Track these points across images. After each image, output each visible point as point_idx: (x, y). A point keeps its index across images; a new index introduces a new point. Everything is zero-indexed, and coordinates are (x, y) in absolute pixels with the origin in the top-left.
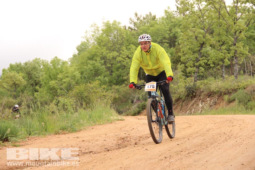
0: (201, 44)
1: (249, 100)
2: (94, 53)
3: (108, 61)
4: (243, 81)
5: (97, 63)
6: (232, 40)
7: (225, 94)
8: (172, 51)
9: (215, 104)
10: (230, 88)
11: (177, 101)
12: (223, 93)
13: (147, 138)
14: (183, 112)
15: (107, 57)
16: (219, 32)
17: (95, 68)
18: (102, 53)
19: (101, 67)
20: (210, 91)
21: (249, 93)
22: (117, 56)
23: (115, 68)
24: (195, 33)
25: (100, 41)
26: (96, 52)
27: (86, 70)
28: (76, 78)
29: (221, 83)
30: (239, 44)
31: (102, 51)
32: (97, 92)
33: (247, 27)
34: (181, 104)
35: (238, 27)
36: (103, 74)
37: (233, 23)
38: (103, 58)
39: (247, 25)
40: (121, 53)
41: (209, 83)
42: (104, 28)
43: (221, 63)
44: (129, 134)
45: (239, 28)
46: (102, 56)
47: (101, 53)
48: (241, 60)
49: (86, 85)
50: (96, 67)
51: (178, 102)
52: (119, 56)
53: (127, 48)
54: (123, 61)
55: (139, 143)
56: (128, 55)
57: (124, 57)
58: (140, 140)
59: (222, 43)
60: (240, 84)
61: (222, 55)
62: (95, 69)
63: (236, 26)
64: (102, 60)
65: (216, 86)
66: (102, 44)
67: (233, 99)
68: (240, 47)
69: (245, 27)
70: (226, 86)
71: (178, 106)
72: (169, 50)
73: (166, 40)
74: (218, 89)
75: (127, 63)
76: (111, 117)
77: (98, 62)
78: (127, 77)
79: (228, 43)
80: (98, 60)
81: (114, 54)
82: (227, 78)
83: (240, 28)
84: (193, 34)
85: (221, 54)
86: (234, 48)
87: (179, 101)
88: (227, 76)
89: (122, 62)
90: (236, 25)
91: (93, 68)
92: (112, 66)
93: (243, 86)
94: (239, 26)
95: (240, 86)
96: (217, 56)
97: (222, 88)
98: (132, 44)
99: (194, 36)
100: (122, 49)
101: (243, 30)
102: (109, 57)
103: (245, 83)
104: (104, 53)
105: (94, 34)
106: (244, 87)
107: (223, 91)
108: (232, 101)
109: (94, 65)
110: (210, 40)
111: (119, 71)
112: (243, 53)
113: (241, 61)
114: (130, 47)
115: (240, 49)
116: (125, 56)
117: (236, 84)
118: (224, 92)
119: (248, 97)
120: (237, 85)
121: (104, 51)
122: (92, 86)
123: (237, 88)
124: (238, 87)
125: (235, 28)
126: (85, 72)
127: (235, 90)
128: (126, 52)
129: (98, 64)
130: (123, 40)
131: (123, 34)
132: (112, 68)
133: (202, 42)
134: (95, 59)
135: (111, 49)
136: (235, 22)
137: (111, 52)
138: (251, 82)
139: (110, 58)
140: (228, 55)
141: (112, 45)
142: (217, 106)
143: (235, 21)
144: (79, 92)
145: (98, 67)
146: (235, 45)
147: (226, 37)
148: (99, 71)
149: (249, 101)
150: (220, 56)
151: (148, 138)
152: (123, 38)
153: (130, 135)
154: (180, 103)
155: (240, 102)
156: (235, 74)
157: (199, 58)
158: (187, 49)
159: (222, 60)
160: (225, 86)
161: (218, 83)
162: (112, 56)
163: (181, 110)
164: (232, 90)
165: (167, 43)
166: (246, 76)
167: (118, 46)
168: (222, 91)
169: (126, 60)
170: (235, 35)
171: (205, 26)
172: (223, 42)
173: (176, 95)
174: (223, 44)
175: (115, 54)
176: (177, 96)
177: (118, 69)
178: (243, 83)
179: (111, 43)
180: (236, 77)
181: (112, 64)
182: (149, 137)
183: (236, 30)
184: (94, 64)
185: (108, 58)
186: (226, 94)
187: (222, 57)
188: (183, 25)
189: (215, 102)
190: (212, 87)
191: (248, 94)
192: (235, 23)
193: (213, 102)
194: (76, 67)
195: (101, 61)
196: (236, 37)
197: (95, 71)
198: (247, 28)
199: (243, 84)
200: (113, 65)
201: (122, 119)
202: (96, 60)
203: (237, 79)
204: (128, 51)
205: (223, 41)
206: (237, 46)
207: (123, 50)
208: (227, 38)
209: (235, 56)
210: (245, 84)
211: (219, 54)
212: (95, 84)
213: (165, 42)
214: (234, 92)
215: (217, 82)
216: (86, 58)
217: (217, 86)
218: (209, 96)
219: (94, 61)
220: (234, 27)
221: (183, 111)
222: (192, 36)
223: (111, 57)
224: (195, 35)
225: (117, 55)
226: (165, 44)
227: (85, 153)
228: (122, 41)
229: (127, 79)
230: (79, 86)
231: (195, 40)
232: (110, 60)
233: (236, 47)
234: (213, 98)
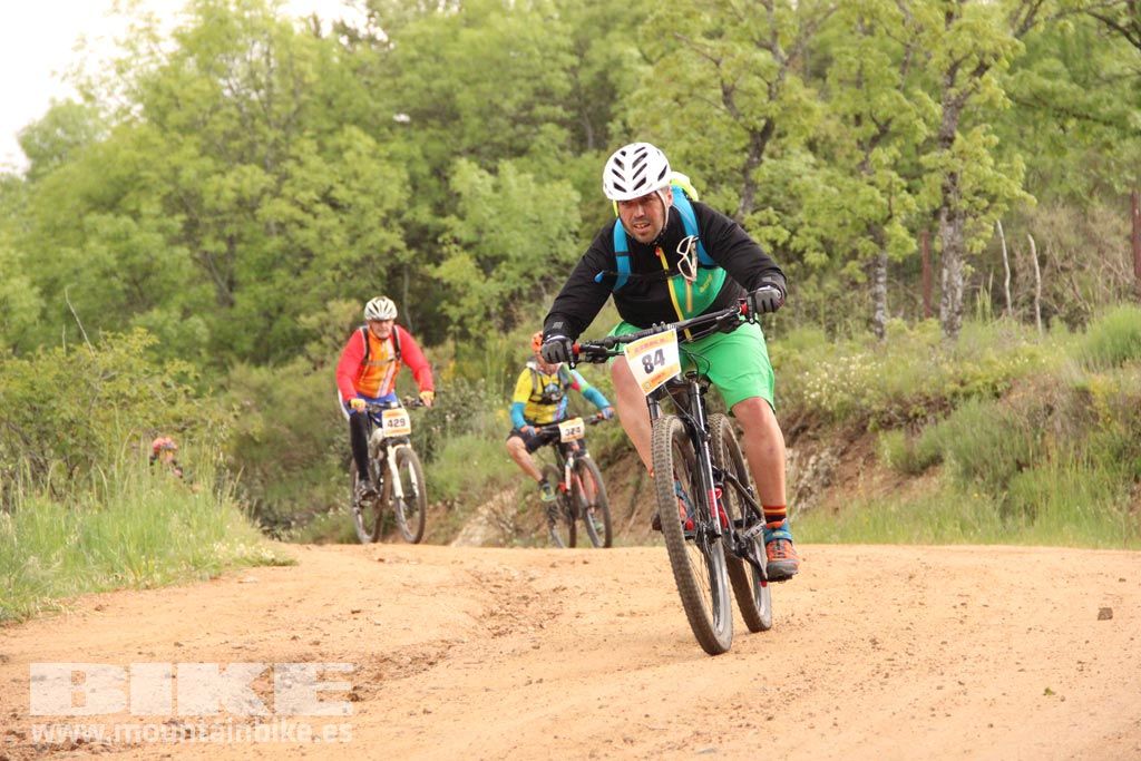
0: (753, 132)
1: (1018, 462)
2: (125, 172)
3: (209, 220)
4: (991, 354)
5: (141, 227)
6: (933, 115)
7: (888, 425)
8: (587, 169)
9: (827, 485)
10: (914, 390)
11: (609, 464)
12: (872, 420)
13: (424, 665)
14: (641, 527)
15: (205, 195)
16: (857, 63)
17: (128, 262)
18: (176, 170)
19: (165, 257)
20: (802, 406)
21: (1022, 421)
22: (264, 191)
23: (248, 264)
24: (721, 65)
25: (161, 100)
26: (140, 165)
27: (76, 272)
28: (16, 318)
29: (864, 362)
30: (969, 135)
31: (175, 159)
32: (135, 400)
33: (1017, 41)
34: (631, 478)
35: (967, 39)
36: (180, 298)
37: (941, 16)
38: (182, 201)
39: (1017, 29)
40: (285, 177)
41: (797, 361)
42: (191, 22)
43: (865, 244)
44: (317, 643)
45: (975, 45)
46: (170, 188)
47: (167, 173)
48: (983, 229)
49: (73, 356)
50: (134, 254)
51: (613, 469)
52: (277, 194)
53: (322, 149)
54: (302, 225)
55: (374, 693)
56: (331, 188)
57: (304, 196)
58: (379, 677)
59: (874, 130)
60: (969, 367)
61: (872, 202)
62: (131, 268)
63: (960, 29)
64: (171, 214)
65: (832, 376)
66: (175, 117)
67: (931, 452)
68: (978, 155)
69: (1009, 36)
70: (896, 380)
71: (616, 492)
72: (572, 166)
73: (554, 104)
74: (846, 397)
75: (323, 236)
76: (217, 546)
77: (148, 222)
78: (323, 315)
79: (906, 131)
80: (150, 215)
81: (246, 182)
82: (902, 332)
83: (979, 44)
84: (713, 73)
85: (866, 192)
86: (941, 163)
87: (622, 465)
88: (898, 322)
89: (294, 226)
90: (956, 23)
91: (118, 258)
92: (232, 254)
93: (991, 381)
94: (974, 32)
95: (974, 378)
96: (846, 203)
97: (869, 391)
98: (356, 122)
99: (716, 82)
100: (294, 151)
101: (996, 57)
102: (218, 198)
103: (1002, 366)
104: (189, 174)
105: (125, 54)
106: (994, 387)
107: (875, 407)
108: (924, 467)
109: (123, 245)
110: (808, 111)
111: (273, 282)
112: (991, 188)
113: (978, 239)
114: (340, 140)
115: (975, 167)
116: (313, 195)
117: (951, 372)
118: (883, 413)
119: (1017, 444)
120: (956, 373)
121: (189, 162)
122: (106, 359)
123: (955, 394)
124: (963, 384)
125: (949, 46)
126: (69, 279)
127: (942, 405)
128: (317, 171)
129: (145, 235)
130: (304, 97)
131: (302, 65)
132: (236, 265)
133: (763, 122)
134: (132, 207)
135: (228, 151)
136: (951, 10)
137: (231, 168)
138: (1032, 356)
139: (222, 205)
140: (910, 199)
141: (235, 123)
142: (839, 496)
143: (955, 8)
144: (28, 393)
145: (148, 254)
146: (951, 140)
147: (898, 98)
148: (153, 279)
149: (1019, 467)
150: (864, 203)
151: (431, 664)
152: (301, 85)
153: (324, 650)
154: (625, 472)
155: (969, 472)
156: (943, 308)
157: (740, 212)
158: (675, 158)
159: (873, 229)
160: (887, 377)
161: (849, 363)
162: (234, 190)
163: (634, 517)
164: (928, 404)
165: (562, 123)
166: (1009, 323)
167: (273, 135)
168: (868, 407)
169: (315, 216)
170: (952, 85)
171: (782, 27)
172: (882, 123)
173: (606, 429)
174: (883, 135)
175: (253, 178)
176: (609, 433)
177: (266, 270)
178: (990, 363)
179: (230, 116)
180: (953, 330)
181: (231, 241)
182: (431, 660)
183: (958, 57)
184: (127, 238)
185: (209, 201)
186: (890, 423)
187: (872, 210)
188: (651, 17)
189: (828, 473)
190: (809, 385)
191: (1013, 427)
192: (949, 16)
193: (816, 473)
194: (12, 252)
195: (167, 221)
196: (953, 98)
197: (127, 275)
198: (1016, 48)
199: (987, 372)
200: (240, 247)
201: (279, 560)
202: (136, 215)
203: (955, 338)
204: (329, 161)
205: (881, 115)
206: (962, 152)
207: (297, 159)
208: (907, 103)
209: (947, 204)
210: (998, 368)
211: (856, 191)
212: (122, 351)
213: (547, 120)
214: (939, 415)
215: (839, 354)
216: (77, 201)
217: (842, 376)
218: (796, 433)
219: (126, 220)
220: (946, 35)
221: (642, 522)
222: (702, 83)
223: (230, 195)
224: (722, 82)
225: (263, 185)
226: (549, 127)
227: (44, 747)
228: (294, 107)
229: (322, 327)
230: (26, 363)
231: (723, 107)
232: (218, 212)
233: (953, 157)
234: (814, 445)
